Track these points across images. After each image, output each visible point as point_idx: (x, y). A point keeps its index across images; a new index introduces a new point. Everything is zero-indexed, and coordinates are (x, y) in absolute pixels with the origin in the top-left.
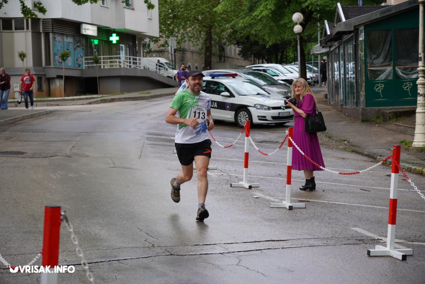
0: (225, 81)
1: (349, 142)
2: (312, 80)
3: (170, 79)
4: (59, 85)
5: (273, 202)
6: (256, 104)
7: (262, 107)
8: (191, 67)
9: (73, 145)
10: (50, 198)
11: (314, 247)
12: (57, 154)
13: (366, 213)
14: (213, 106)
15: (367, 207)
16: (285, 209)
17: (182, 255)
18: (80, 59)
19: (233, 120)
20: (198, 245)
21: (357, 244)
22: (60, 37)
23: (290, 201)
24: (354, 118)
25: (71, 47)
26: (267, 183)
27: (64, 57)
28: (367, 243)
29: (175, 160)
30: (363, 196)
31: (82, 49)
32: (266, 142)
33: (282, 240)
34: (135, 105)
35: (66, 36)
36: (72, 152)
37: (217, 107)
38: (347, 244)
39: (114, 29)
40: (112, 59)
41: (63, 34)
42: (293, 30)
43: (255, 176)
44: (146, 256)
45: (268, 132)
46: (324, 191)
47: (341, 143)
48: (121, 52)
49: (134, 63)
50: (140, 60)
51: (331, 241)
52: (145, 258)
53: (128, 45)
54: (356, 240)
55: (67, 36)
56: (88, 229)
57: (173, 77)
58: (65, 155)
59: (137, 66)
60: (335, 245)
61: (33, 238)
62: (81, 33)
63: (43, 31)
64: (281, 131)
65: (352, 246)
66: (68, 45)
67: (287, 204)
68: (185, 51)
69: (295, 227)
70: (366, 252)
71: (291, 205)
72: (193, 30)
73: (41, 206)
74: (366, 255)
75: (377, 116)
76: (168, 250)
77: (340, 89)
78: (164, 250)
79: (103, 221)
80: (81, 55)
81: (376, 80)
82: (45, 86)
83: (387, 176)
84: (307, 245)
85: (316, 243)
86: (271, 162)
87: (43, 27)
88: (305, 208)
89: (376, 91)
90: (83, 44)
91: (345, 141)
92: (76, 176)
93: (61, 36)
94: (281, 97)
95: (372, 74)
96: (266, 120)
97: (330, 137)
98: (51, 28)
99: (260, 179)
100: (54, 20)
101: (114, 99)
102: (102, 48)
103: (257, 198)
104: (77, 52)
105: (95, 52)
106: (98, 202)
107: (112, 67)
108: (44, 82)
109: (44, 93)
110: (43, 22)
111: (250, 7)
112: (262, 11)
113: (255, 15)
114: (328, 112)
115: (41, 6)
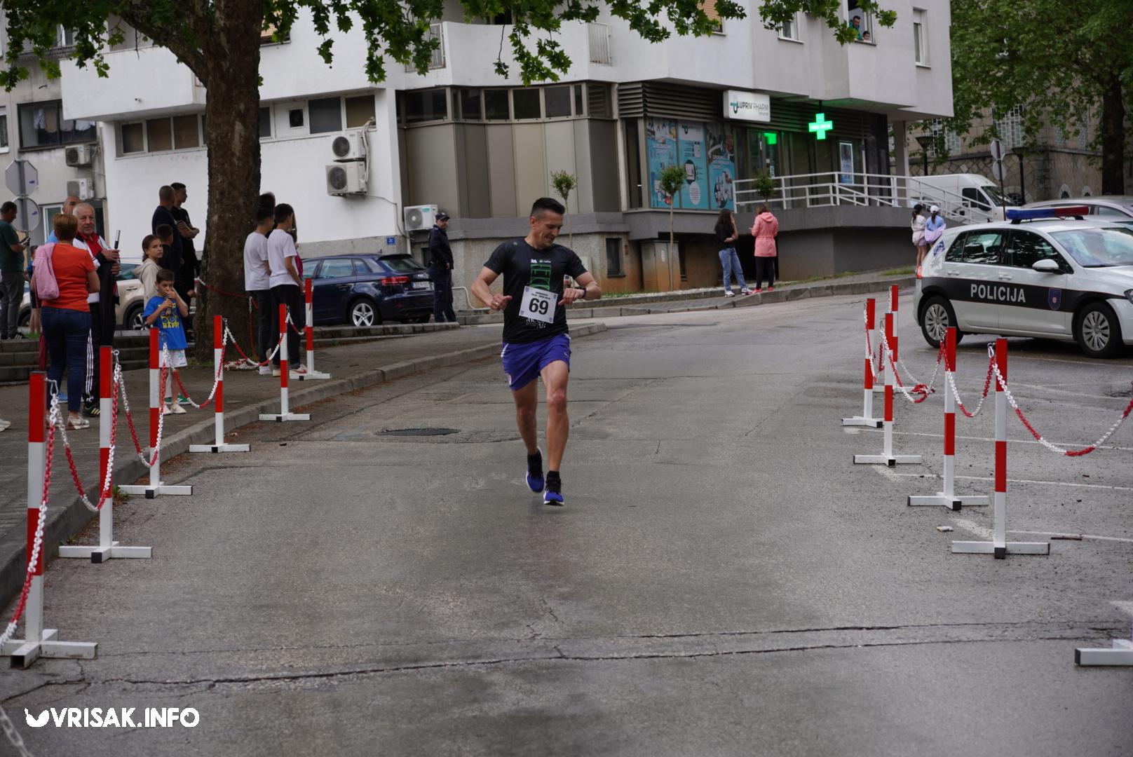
0: (1043, 228)
4: (664, 257)
6: (1131, 291)
9: (594, 411)
14: (1014, 300)
16: (986, 556)
17: (585, 659)
18: (725, 186)
19: (1069, 336)
20: (650, 636)
22: (667, 129)
23: (1003, 536)
25: (699, 154)
27: (673, 182)
31: (729, 158)
33: (885, 626)
35: (683, 127)
36: (577, 427)
37: (1024, 301)
38: (1055, 639)
39: (820, 101)
40: (816, 183)
41: (676, 121)
48: (843, 163)
49: (881, 192)
50: (901, 182)
51: (1016, 630)
52: (488, 663)
53: (863, 143)
54: (1093, 629)
55: (687, 125)
59: (891, 201)
60: (1020, 640)
62: (725, 115)
63: (620, 114)
66: (688, 149)
67: (992, 544)
68: (1052, 151)
70: (1073, 656)
72: (1062, 92)
74: (1071, 663)
76: (559, 647)
78: (551, 648)
79: (476, 582)
80: (727, 176)
82: (627, 264)
84: (940, 639)
87: (620, 105)
93: (670, 128)
98: (641, 105)
100: (647, 85)
101: (800, 290)
102: (786, 153)
103: (948, 530)
104: (715, 167)
105: (768, 165)
106: (513, 542)
107: (818, 204)
108: (624, 253)
109: (626, 282)
110: (619, 90)
115: (557, 50)
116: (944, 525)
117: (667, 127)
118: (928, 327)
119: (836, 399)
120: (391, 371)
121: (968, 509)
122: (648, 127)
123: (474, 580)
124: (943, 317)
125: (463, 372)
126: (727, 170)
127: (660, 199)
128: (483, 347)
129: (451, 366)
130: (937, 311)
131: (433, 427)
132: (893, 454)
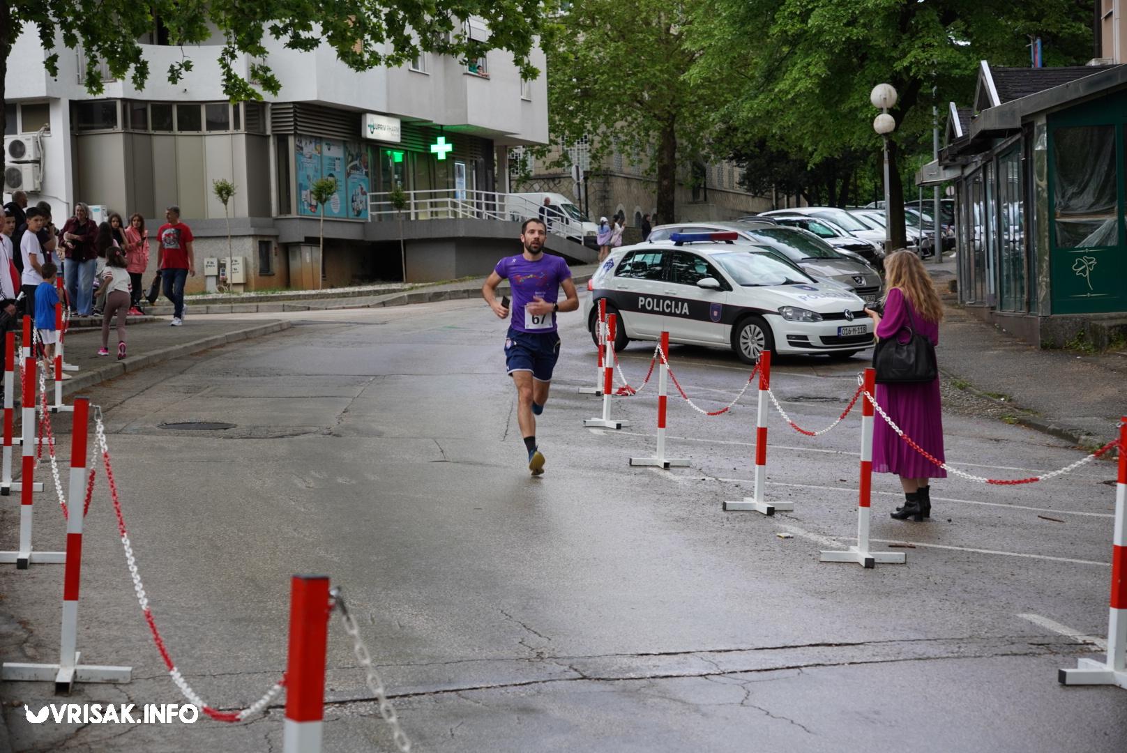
0: (707, 251)
1: (1010, 400)
2: (919, 247)
3: (575, 244)
4: (310, 259)
5: (827, 548)
6: (784, 307)
7: (798, 313)
8: (625, 215)
9: (345, 407)
10: (293, 538)
11: (928, 661)
12: (307, 429)
13: (1054, 578)
14: (678, 312)
15: (1055, 563)
16: (857, 566)
17: (608, 680)
18: (360, 198)
19: (727, 345)
20: (647, 654)
21: (1034, 654)
22: (313, 145)
23: (867, 546)
24: (1023, 341)
25: (339, 170)
26: (811, 501)
27: (323, 193)
28: (1057, 653)
29: (589, 443)
30: (1046, 535)
31: (364, 173)
32: (808, 398)
33: (850, 642)
35: (327, 144)
36: (343, 423)
37: (688, 313)
38: (1008, 655)
39: (442, 126)
40: (435, 198)
41: (321, 138)
42: (872, 125)
43: (783, 484)
44: (524, 682)
45: (811, 374)
46: (950, 521)
47: (992, 401)
48: (457, 180)
49: (488, 207)
50: (502, 199)
51: (969, 646)
52: (520, 685)
53: (474, 164)
54: (1032, 644)
55: (330, 143)
56: (384, 615)
57: (582, 239)
58: (325, 431)
59: (495, 214)
60: (979, 656)
61: (254, 635)
62: (363, 135)
63: (273, 131)
64: (845, 371)
65: (1020, 659)
66: (330, 164)
67: (860, 553)
68: (611, 175)
69: (882, 611)
70: (1056, 676)
71: (871, 557)
72: (629, 126)
73: (272, 556)
74: (1056, 682)
75: (1080, 335)
76: (575, 667)
77: (987, 270)
78: (566, 668)
79: (420, 593)
80: (362, 189)
81: (1076, 247)
82: (276, 264)
83: (1108, 483)
84: (911, 655)
85: (932, 651)
86: (821, 448)
87: (273, 123)
88: (905, 563)
89: (1077, 274)
90: (367, 163)
91: (1001, 396)
92: (354, 482)
93: (316, 143)
94: (843, 288)
95: (1066, 234)
96: (809, 345)
97: (962, 388)
98: (292, 124)
99: (795, 490)
100: (298, 106)
101: (440, 292)
102: (411, 169)
103: (789, 537)
104: (353, 180)
105: (396, 180)
106: (406, 547)
108: (274, 254)
109: (275, 279)
111: (769, 71)
112: (796, 81)
113: (780, 91)
114: (959, 324)
115: (269, 74)
116: (781, 532)
117: (313, 144)
120: (131, 364)
122: (297, 143)
123: (416, 591)
125: (193, 365)
126: (362, 183)
127: (306, 208)
129: (176, 359)
131: (208, 421)
132: (665, 458)
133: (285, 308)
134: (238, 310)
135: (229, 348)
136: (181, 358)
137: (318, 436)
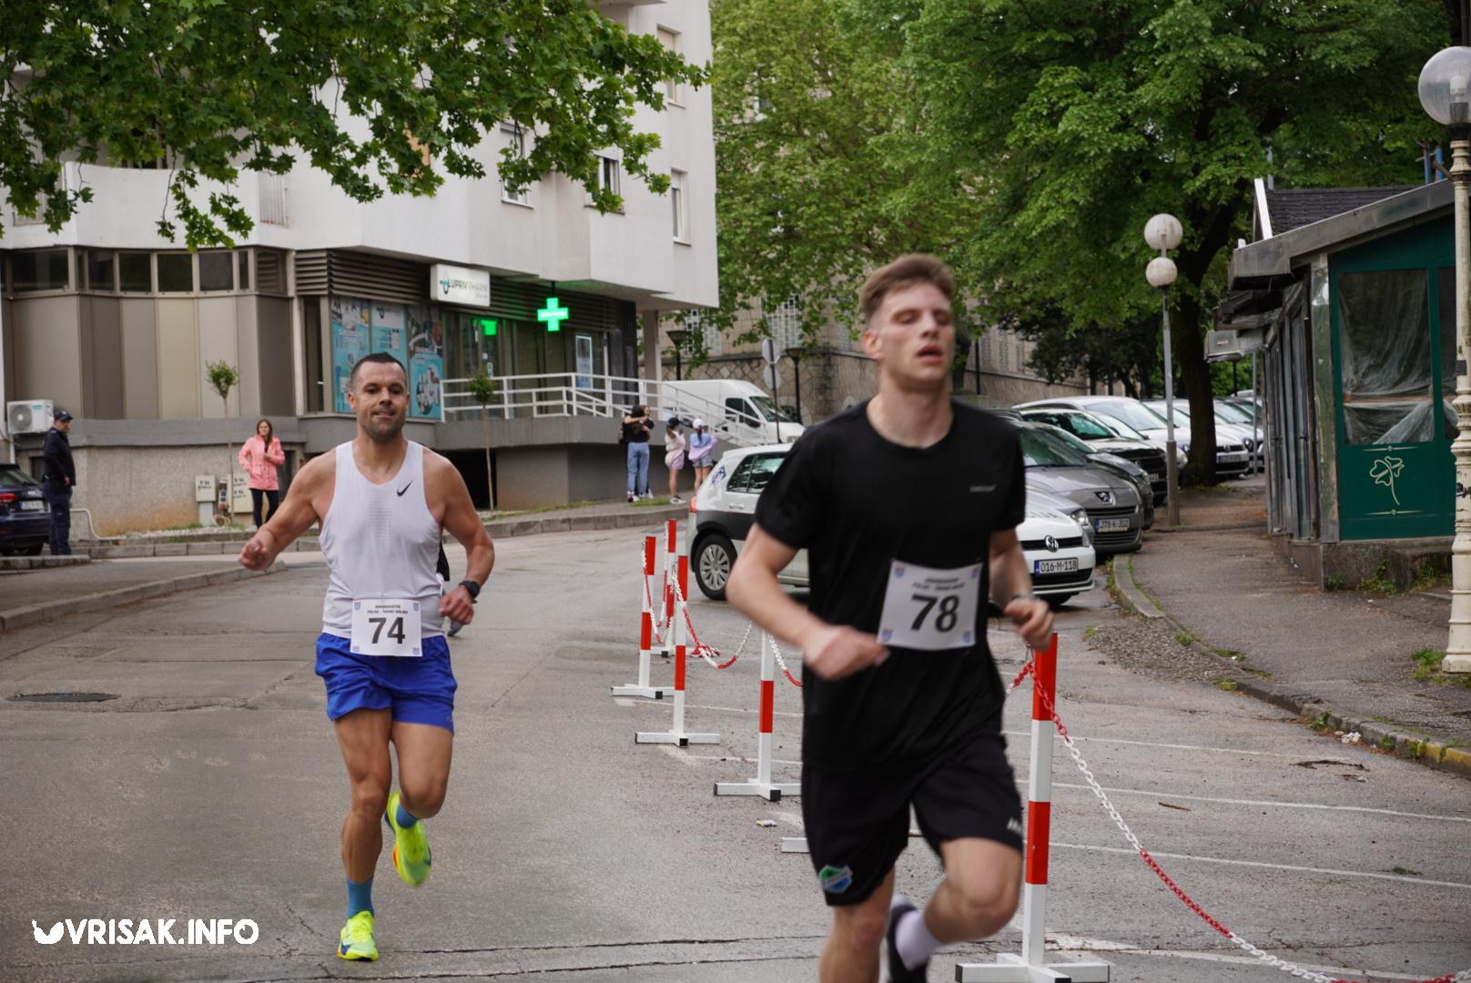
1: (1242, 659)
2: (1252, 454)
9: (290, 673)
12: (214, 700)
18: (430, 387)
20: (435, 952)
22: (357, 311)
24: (1311, 580)
25: (398, 346)
31: (436, 351)
33: (721, 939)
34: (595, 544)
35: (378, 309)
36: (272, 692)
39: (553, 282)
40: (546, 386)
41: (369, 301)
42: (1144, 274)
48: (579, 361)
50: (652, 388)
53: (605, 337)
55: (383, 307)
58: (240, 703)
62: (433, 295)
63: (298, 291)
66: (383, 339)
68: (834, 354)
72: (850, 281)
75: (1380, 570)
76: (324, 964)
78: (314, 966)
79: (196, 886)
80: (432, 374)
81: (1375, 443)
83: (1300, 764)
87: (298, 278)
89: (1377, 482)
90: (441, 337)
91: (1233, 654)
92: (226, 764)
93: (361, 310)
95: (1360, 424)
97: (1187, 644)
98: (326, 280)
100: (334, 255)
101: (529, 523)
102: (508, 347)
103: (771, 825)
104: (418, 362)
105: (485, 362)
106: (229, 837)
107: (547, 412)
110: (297, 260)
111: (1014, 196)
112: (1045, 210)
113: (1022, 226)
114: (1244, 558)
115: (236, 207)
116: (764, 819)
117: (358, 309)
118: (703, 573)
119: (597, 663)
120: (13, 618)
121: (789, 799)
122: (334, 308)
123: (195, 884)
124: (723, 560)
125: (108, 621)
128: (130, 589)
129: (90, 612)
130: (715, 554)
131: (83, 691)
132: (685, 732)
133: (301, 546)
134: (232, 549)
135: (175, 598)
136: (97, 611)
137: (225, 708)
